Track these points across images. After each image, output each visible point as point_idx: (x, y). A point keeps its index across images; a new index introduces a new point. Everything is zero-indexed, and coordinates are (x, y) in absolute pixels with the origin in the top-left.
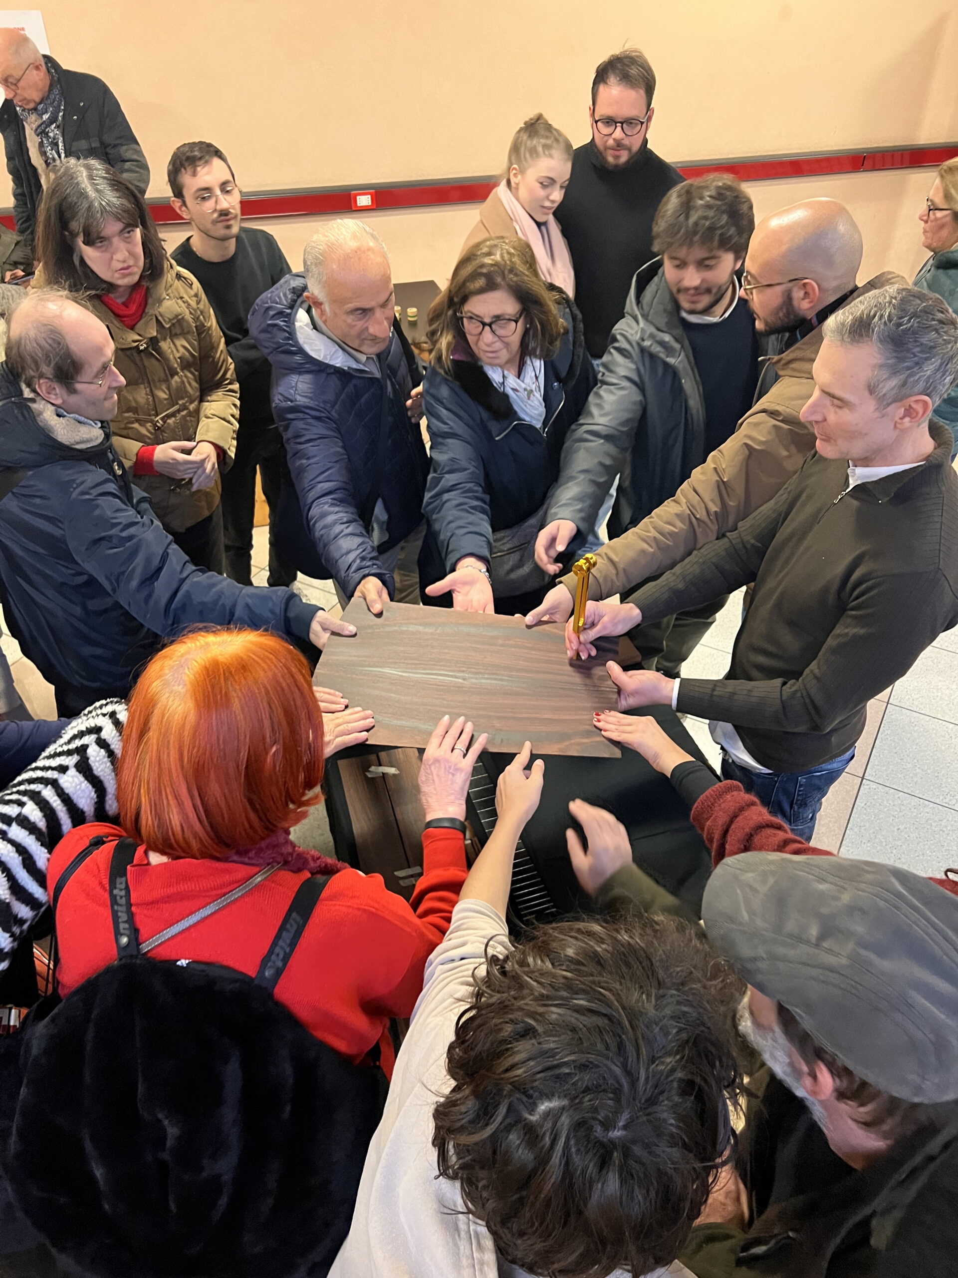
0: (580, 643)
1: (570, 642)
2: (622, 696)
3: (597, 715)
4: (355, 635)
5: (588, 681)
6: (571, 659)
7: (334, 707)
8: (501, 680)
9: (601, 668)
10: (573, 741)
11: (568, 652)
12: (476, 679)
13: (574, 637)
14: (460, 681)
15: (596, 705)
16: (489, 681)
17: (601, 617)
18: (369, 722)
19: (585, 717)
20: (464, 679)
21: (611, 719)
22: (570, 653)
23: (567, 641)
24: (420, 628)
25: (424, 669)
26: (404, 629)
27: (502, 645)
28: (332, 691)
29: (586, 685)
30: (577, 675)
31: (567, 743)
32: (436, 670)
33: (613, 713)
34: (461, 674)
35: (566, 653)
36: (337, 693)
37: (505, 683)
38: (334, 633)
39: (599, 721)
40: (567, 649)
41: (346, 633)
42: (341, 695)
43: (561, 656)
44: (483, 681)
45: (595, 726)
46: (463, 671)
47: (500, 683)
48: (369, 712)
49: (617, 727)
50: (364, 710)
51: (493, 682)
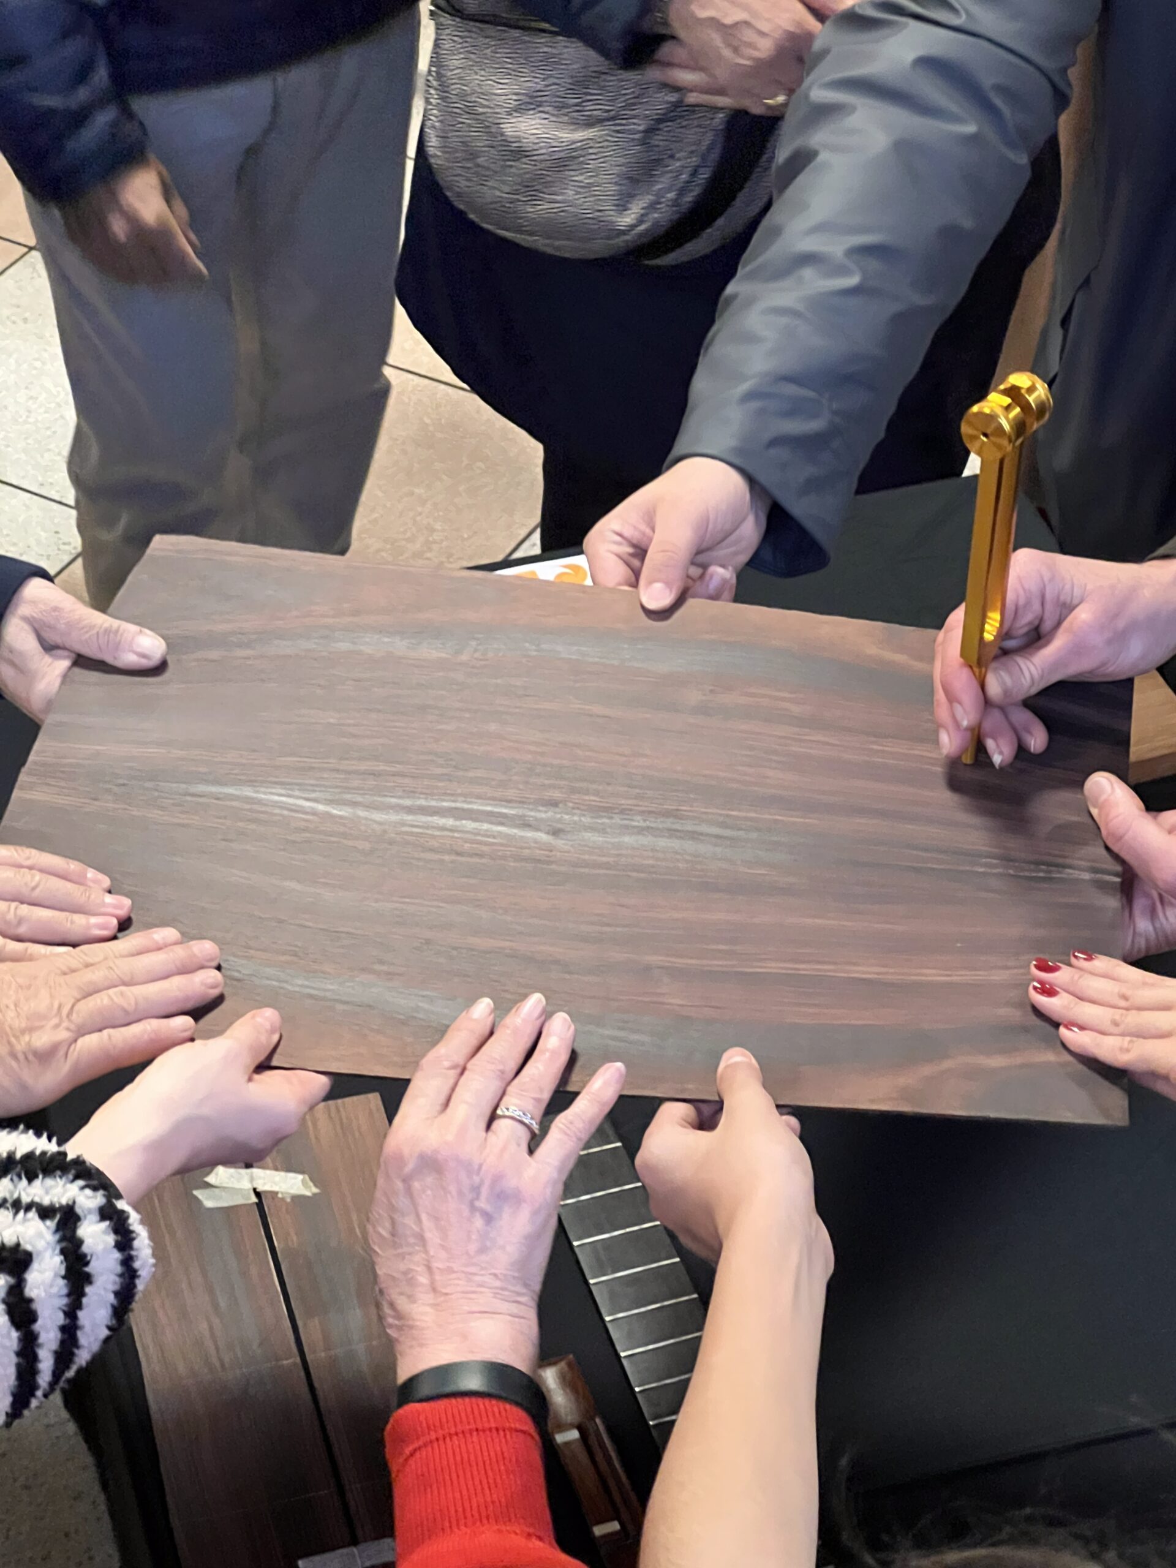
0: (987, 703)
1: (951, 698)
2: (1140, 903)
3: (1043, 967)
4: (159, 669)
5: (1015, 844)
6: (954, 764)
7: (78, 924)
8: (694, 836)
9: (1066, 795)
10: (947, 1064)
11: (944, 737)
12: (603, 831)
13: (963, 681)
14: (543, 837)
15: (1040, 933)
16: (646, 840)
17: (1066, 608)
18: (204, 983)
19: (999, 976)
20: (556, 833)
21: (1094, 985)
22: (949, 743)
23: (940, 695)
24: (400, 646)
25: (411, 793)
26: (344, 646)
27: (703, 710)
28: (73, 866)
29: (1007, 859)
30: (975, 820)
31: (927, 1070)
32: (453, 796)
33: (1102, 963)
34: (545, 814)
35: (936, 742)
36: (91, 873)
37: (703, 848)
38: (82, 661)
39: (1048, 991)
40: (939, 726)
41: (129, 659)
42: (106, 882)
43: (919, 750)
44: (627, 839)
45: (1037, 1011)
46: (554, 804)
47: (689, 846)
48: (205, 948)
49: (1117, 1014)
50: (187, 937)
51: (663, 842)
